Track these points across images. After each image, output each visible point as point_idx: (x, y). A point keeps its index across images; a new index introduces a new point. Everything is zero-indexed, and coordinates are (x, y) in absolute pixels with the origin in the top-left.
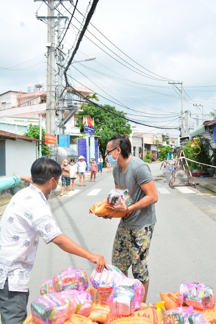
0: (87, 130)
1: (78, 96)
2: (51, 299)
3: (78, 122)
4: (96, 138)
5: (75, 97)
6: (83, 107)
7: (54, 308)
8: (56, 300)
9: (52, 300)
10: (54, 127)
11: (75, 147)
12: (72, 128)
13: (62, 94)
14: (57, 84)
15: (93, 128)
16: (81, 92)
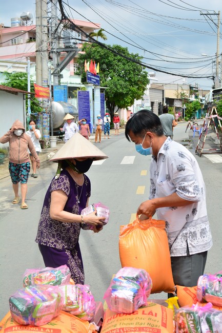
0: (90, 79)
1: (78, 32)
2: (35, 292)
3: (78, 68)
4: (102, 90)
5: (74, 34)
6: (85, 48)
7: (38, 304)
8: (42, 294)
9: (36, 294)
10: (46, 75)
11: (74, 102)
12: (70, 77)
13: (57, 29)
14: (50, 15)
15: (98, 77)
16: (82, 27)
